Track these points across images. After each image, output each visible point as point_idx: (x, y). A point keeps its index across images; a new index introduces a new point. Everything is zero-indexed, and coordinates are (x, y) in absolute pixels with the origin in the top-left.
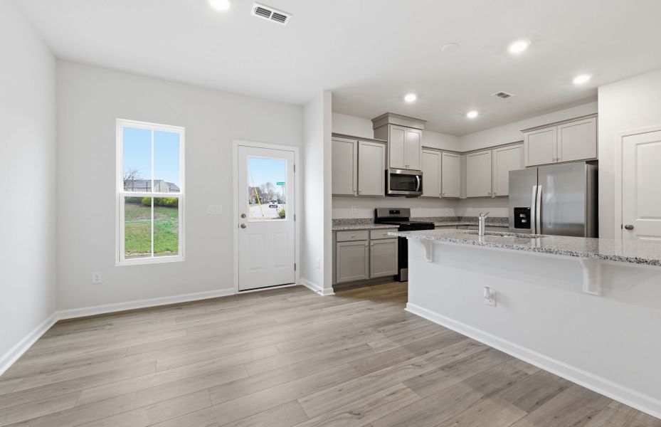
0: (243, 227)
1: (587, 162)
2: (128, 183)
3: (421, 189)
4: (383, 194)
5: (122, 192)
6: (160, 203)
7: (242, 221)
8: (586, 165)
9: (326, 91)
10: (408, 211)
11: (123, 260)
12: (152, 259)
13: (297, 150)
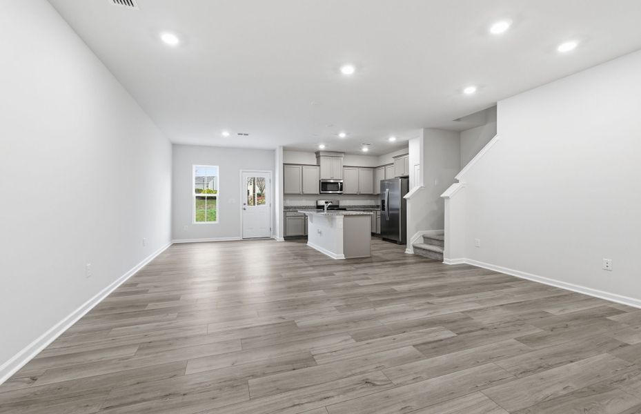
0: (245, 209)
1: (401, 178)
2: (198, 191)
3: (341, 190)
4: (318, 193)
5: (195, 195)
6: (209, 198)
7: (244, 207)
8: (400, 180)
9: (280, 147)
10: (338, 202)
11: (195, 222)
12: (206, 223)
13: (271, 172)
